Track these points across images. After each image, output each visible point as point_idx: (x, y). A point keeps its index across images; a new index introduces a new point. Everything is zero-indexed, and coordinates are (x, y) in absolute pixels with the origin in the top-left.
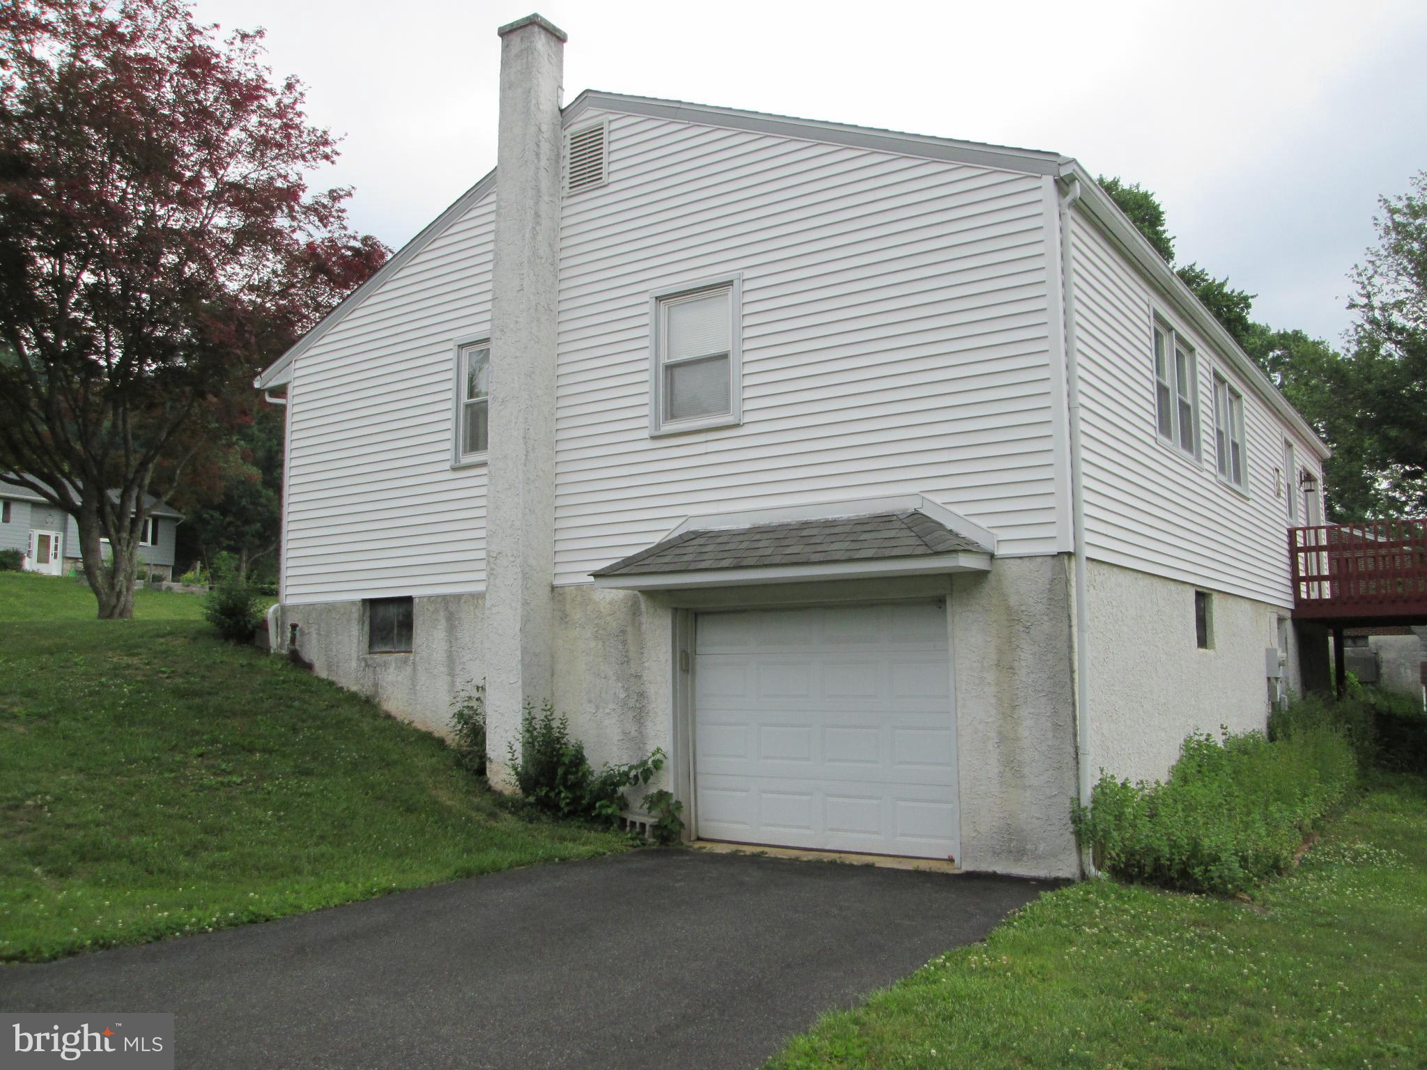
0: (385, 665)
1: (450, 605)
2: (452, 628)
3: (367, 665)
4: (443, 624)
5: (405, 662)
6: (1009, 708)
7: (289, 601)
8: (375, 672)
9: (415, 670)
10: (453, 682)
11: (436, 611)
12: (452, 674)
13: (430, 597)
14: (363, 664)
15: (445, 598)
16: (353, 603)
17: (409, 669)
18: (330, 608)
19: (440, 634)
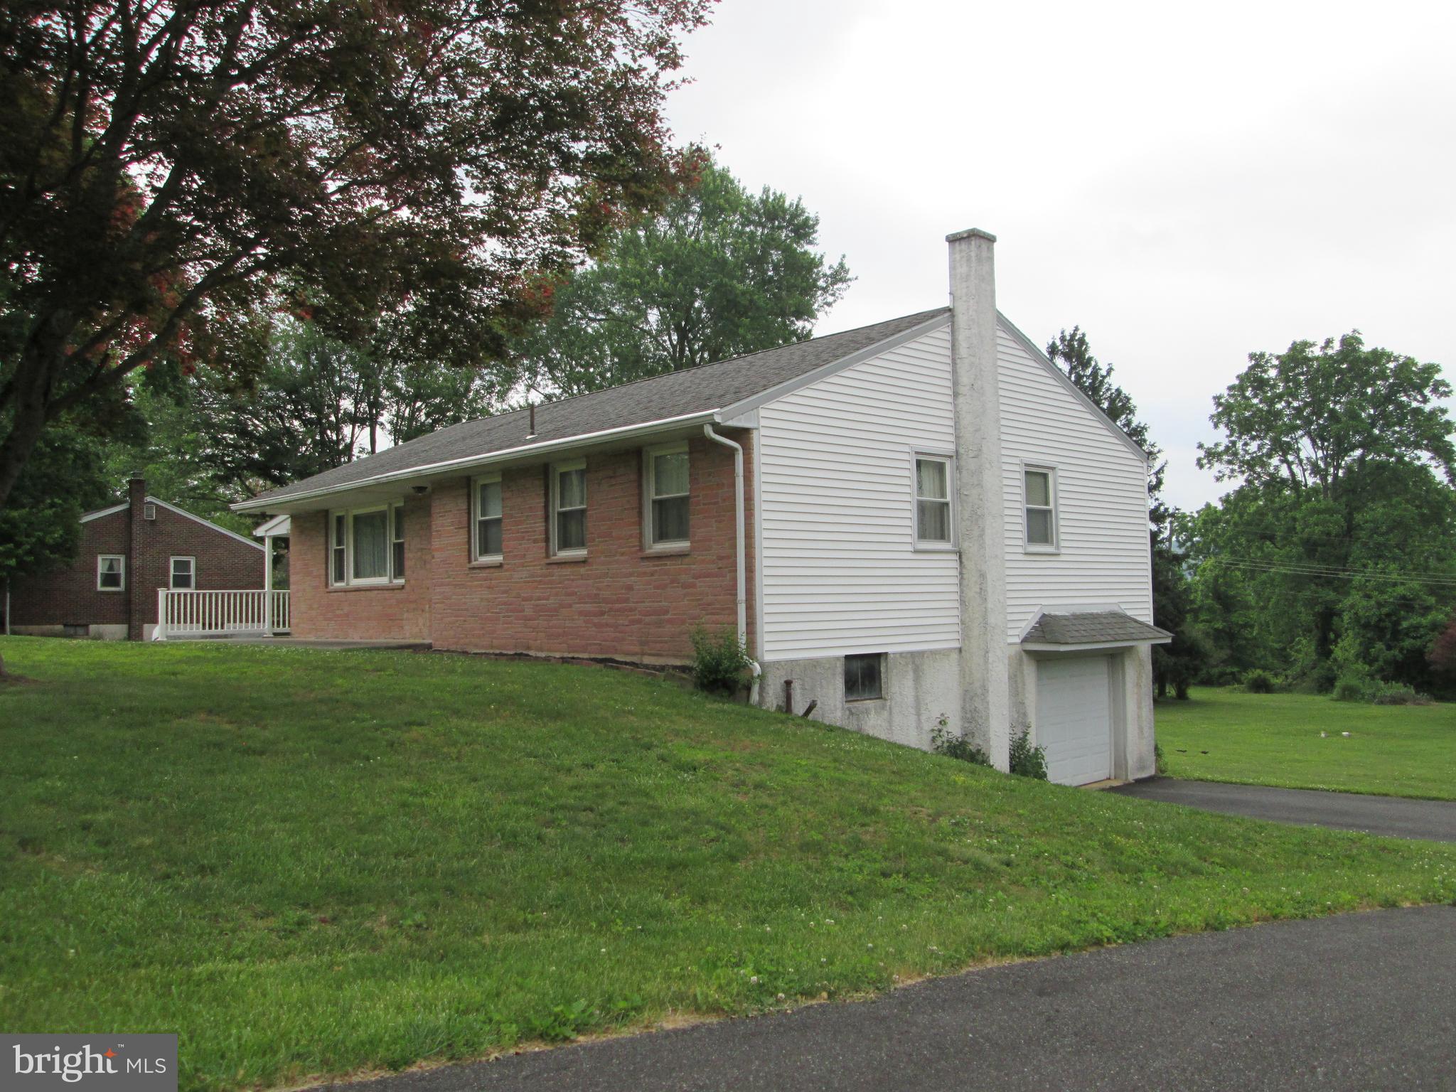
0: (867, 711)
1: (916, 660)
2: (917, 679)
3: (851, 713)
4: (911, 675)
5: (883, 708)
6: (1139, 708)
7: (768, 657)
8: (858, 720)
9: (891, 713)
10: (919, 720)
11: (907, 664)
12: (918, 714)
13: (901, 654)
14: (847, 712)
15: (913, 654)
16: (838, 658)
17: (886, 714)
18: (814, 664)
19: (909, 682)
